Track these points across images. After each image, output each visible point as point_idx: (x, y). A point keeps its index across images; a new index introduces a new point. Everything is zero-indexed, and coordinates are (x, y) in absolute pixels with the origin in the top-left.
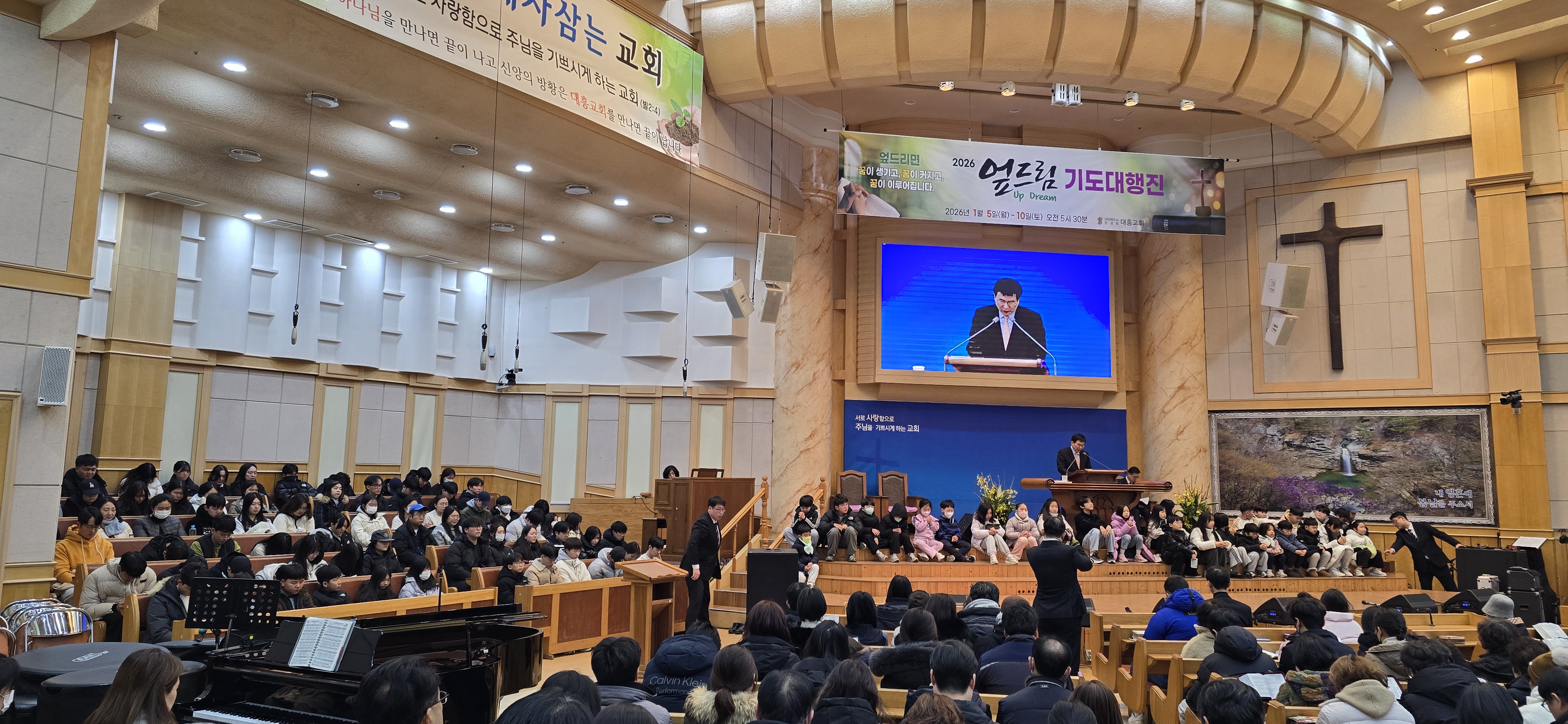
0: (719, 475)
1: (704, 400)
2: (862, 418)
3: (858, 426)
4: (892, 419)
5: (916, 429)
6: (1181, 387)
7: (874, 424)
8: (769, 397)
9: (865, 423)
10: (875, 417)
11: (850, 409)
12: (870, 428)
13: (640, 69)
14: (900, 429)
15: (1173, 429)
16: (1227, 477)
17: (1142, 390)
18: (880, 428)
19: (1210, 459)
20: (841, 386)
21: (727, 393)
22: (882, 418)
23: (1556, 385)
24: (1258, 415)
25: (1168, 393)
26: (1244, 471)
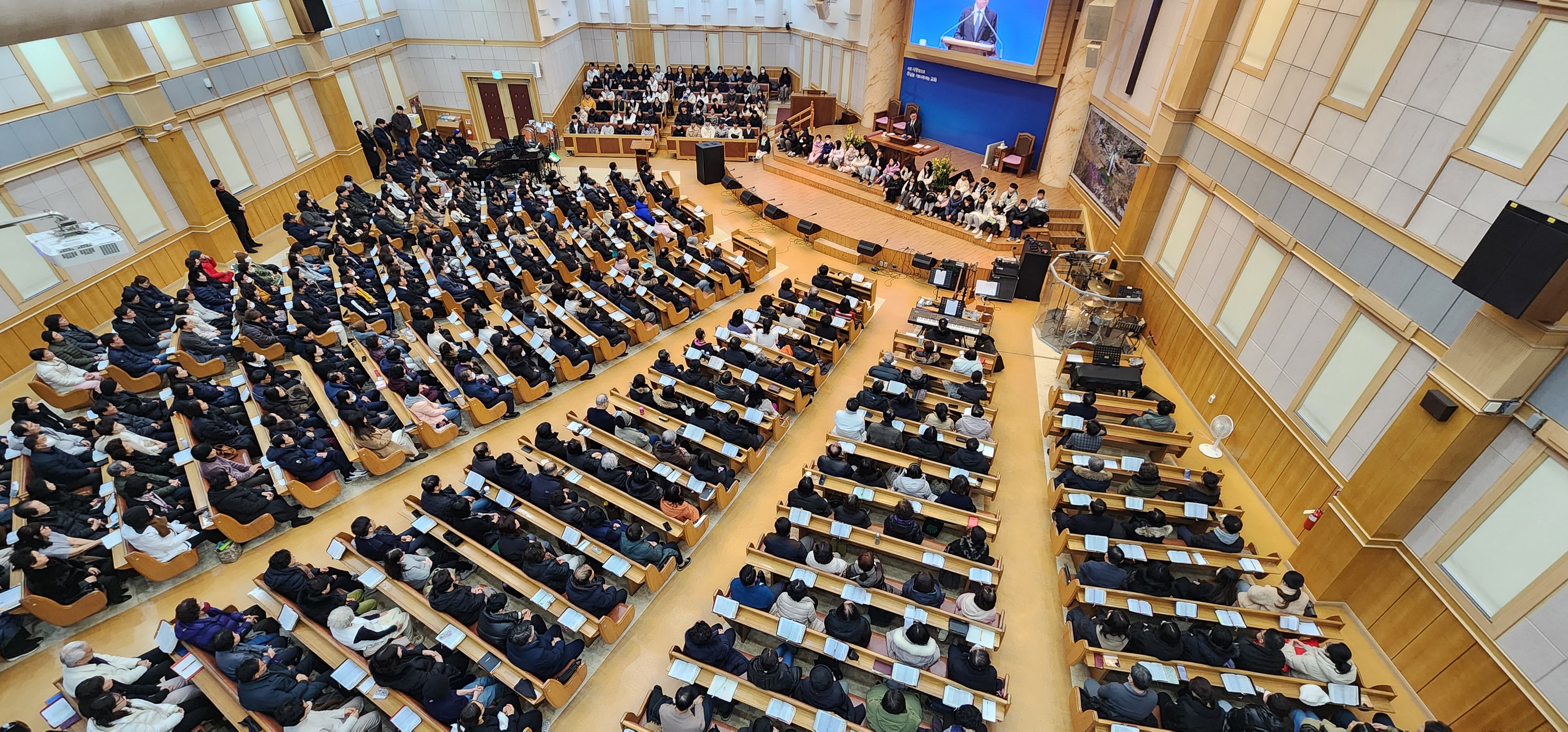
1: (845, 49)
2: (910, 69)
3: (908, 74)
4: (924, 72)
5: (934, 80)
6: (1070, 81)
7: (916, 73)
8: (864, 51)
9: (912, 72)
10: (916, 70)
11: (908, 62)
12: (913, 75)
14: (927, 78)
15: (1059, 108)
16: (1080, 153)
17: (1062, 76)
18: (918, 76)
19: (1079, 136)
20: (902, 47)
21: (851, 46)
22: (920, 71)
23: (1188, 155)
24: (1101, 114)
25: (1065, 82)
26: (1085, 151)
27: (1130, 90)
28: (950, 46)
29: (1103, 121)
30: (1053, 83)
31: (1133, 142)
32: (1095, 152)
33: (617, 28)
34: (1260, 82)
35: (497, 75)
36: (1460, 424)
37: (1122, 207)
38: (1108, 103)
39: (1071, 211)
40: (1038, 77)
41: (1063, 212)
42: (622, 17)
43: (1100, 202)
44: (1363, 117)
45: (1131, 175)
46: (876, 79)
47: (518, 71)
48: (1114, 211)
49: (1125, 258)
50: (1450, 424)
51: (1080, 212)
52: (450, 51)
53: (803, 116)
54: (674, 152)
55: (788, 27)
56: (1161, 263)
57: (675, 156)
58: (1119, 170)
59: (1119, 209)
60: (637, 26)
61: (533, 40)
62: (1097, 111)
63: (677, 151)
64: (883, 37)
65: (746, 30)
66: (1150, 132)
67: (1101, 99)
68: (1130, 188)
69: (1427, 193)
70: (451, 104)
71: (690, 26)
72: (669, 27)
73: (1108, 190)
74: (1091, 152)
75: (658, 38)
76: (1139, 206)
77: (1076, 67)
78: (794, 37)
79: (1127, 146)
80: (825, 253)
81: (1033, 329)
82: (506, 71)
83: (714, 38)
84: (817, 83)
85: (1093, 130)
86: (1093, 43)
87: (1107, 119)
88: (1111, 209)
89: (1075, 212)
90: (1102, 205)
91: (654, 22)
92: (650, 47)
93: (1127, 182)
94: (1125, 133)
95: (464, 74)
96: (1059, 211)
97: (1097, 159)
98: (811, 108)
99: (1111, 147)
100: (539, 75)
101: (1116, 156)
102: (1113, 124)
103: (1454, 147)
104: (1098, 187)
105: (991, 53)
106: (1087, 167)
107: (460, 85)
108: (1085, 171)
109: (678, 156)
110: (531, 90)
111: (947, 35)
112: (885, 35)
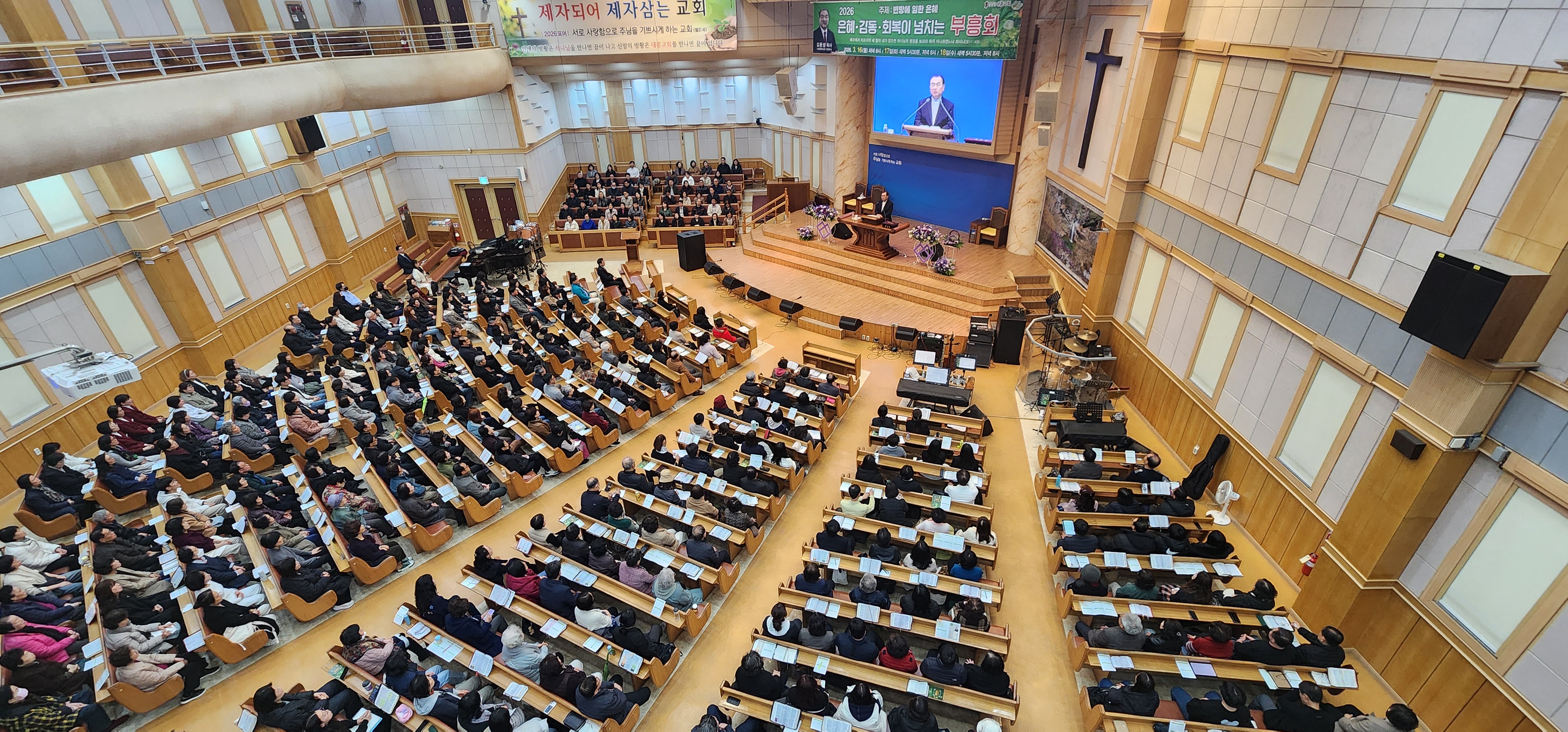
0: (796, 180)
1: (813, 139)
2: (876, 154)
3: (874, 159)
4: (889, 156)
5: (900, 163)
6: (1026, 159)
7: (881, 158)
8: (832, 140)
9: (878, 157)
10: (882, 155)
11: (873, 149)
12: (879, 160)
13: (692, 13)
14: (893, 162)
15: (1018, 185)
16: (1043, 222)
17: (1018, 154)
18: (884, 160)
19: (1040, 207)
20: (866, 136)
21: (819, 137)
22: (885, 156)
23: (1143, 220)
24: (1058, 187)
25: (1021, 160)
26: (1047, 221)
27: (1082, 164)
28: (912, 133)
29: (1060, 193)
30: (1010, 161)
31: (1091, 211)
32: (1056, 221)
33: (597, 131)
34: (1200, 153)
35: (484, 181)
36: (1430, 461)
37: (1088, 271)
38: (1063, 176)
39: (1040, 277)
40: (996, 156)
41: (1033, 278)
42: (602, 121)
43: (1067, 267)
44: (1296, 179)
45: (1092, 241)
46: (845, 165)
47: (504, 176)
48: (1081, 275)
49: (1096, 319)
50: (1422, 461)
51: (1049, 277)
52: (438, 161)
53: (779, 202)
54: (654, 242)
55: (758, 122)
56: (1131, 322)
57: (656, 246)
58: (1081, 237)
59: (1085, 272)
60: (616, 129)
61: (518, 147)
62: (1054, 184)
63: (658, 241)
64: (848, 128)
65: (720, 127)
66: (1105, 201)
67: (1057, 173)
68: (1093, 253)
69: (1363, 246)
70: (438, 209)
71: (666, 126)
72: (646, 128)
73: (1073, 255)
74: (1053, 222)
75: (636, 139)
76: (1104, 268)
77: (1030, 144)
78: (764, 131)
79: (1086, 215)
80: (809, 330)
81: (1016, 392)
82: (492, 176)
83: (689, 136)
84: (789, 171)
85: (1053, 202)
86: (1043, 124)
87: (1064, 191)
88: (1078, 273)
89: (1045, 277)
90: (1068, 270)
91: (632, 125)
92: (629, 146)
93: (1089, 248)
94: (1083, 203)
95: (451, 181)
96: (1029, 278)
97: (1059, 227)
98: (785, 195)
99: (1071, 216)
100: (524, 179)
101: (1077, 224)
102: (1070, 195)
103: (1380, 204)
104: (1063, 254)
105: (949, 137)
106: (1052, 235)
107: (448, 192)
108: (1049, 240)
109: (659, 246)
110: (516, 192)
111: (906, 123)
112: (851, 125)
